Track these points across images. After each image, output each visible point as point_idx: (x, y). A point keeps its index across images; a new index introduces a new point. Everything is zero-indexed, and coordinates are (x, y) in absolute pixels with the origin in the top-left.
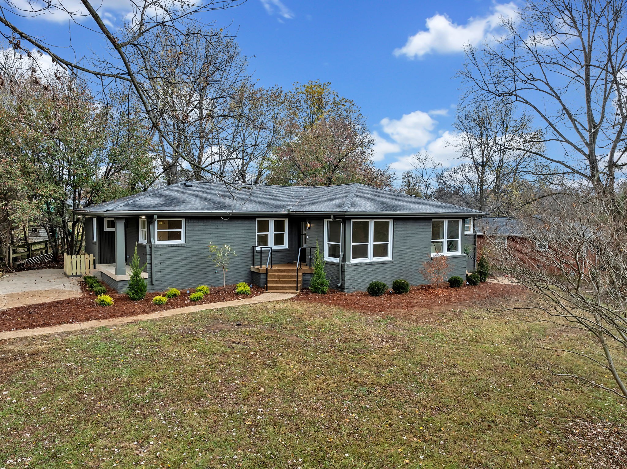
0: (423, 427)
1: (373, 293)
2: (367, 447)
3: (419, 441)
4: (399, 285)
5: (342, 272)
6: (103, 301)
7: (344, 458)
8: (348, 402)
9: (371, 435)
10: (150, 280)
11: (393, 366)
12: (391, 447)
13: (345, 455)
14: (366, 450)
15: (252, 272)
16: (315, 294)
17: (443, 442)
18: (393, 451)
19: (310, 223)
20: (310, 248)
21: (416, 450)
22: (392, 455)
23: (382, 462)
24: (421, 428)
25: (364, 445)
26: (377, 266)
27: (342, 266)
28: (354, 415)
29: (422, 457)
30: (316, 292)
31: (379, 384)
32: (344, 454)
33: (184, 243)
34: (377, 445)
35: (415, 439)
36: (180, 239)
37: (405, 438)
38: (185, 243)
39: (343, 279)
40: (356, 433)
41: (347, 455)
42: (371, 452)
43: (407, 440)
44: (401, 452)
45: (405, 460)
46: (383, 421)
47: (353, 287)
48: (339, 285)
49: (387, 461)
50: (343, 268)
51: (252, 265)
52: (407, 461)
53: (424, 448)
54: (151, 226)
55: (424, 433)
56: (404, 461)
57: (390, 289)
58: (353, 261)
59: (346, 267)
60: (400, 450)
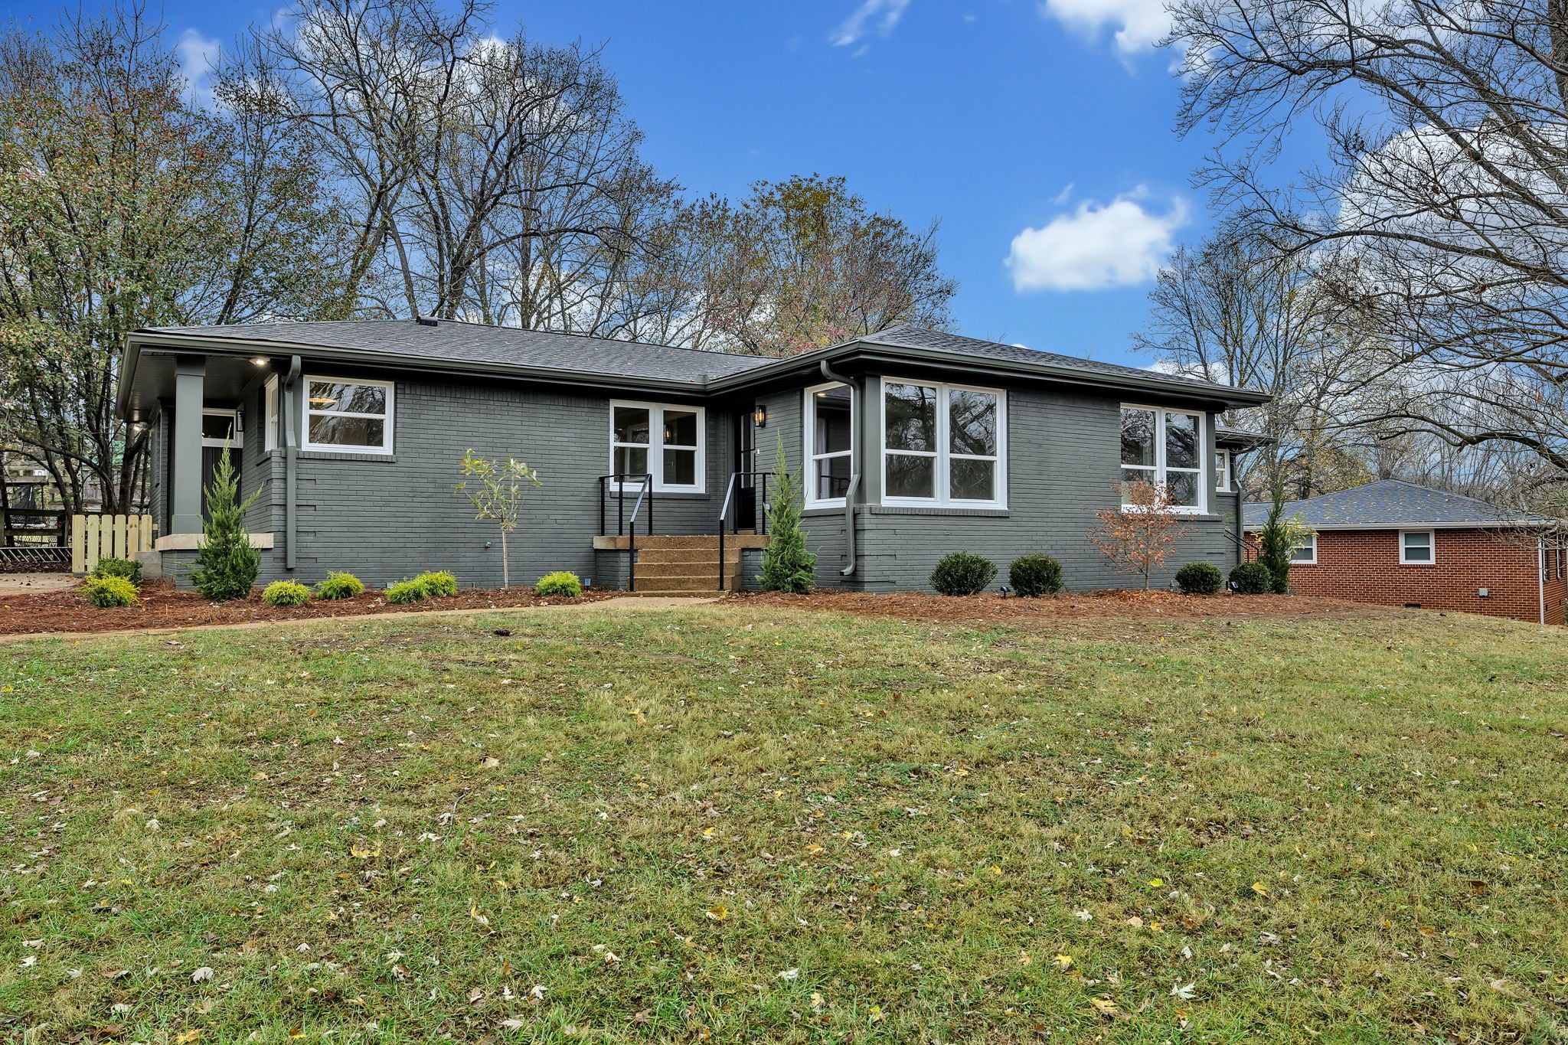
0: (1164, 879)
1: (949, 585)
2: (895, 944)
3: (1154, 927)
4: (1031, 568)
5: (856, 531)
6: (103, 590)
7: (772, 986)
8: (831, 799)
9: (917, 902)
10: (279, 553)
11: (1019, 717)
12: (1017, 948)
13: (783, 974)
14: (890, 956)
15: (597, 551)
16: (773, 592)
17: (1272, 937)
18: (1028, 961)
19: (764, 409)
20: (764, 474)
21: (1149, 963)
22: (1025, 980)
23: (973, 1006)
24: (1157, 883)
25: (882, 936)
26: (961, 521)
27: (855, 515)
28: (849, 835)
29: (1184, 992)
30: (777, 588)
31: (965, 758)
32: (776, 970)
33: (391, 453)
34: (947, 937)
35: (1136, 922)
36: (380, 443)
37: (1085, 915)
38: (394, 453)
39: (859, 553)
40: (851, 893)
41: (792, 974)
42: (917, 966)
43: (1094, 922)
44: (1071, 968)
45: (1095, 1000)
46: (978, 856)
47: (891, 578)
48: (848, 570)
49: (1000, 1005)
50: (859, 521)
51: (598, 534)
52: (1106, 1006)
53: (1188, 954)
54: (289, 397)
55: (1173, 901)
56: (1088, 1006)
57: (1002, 578)
58: (889, 502)
59: (867, 515)
60: (1065, 961)
